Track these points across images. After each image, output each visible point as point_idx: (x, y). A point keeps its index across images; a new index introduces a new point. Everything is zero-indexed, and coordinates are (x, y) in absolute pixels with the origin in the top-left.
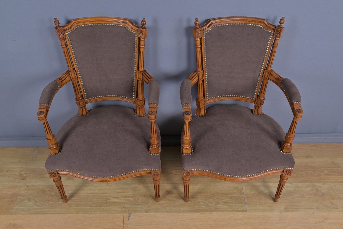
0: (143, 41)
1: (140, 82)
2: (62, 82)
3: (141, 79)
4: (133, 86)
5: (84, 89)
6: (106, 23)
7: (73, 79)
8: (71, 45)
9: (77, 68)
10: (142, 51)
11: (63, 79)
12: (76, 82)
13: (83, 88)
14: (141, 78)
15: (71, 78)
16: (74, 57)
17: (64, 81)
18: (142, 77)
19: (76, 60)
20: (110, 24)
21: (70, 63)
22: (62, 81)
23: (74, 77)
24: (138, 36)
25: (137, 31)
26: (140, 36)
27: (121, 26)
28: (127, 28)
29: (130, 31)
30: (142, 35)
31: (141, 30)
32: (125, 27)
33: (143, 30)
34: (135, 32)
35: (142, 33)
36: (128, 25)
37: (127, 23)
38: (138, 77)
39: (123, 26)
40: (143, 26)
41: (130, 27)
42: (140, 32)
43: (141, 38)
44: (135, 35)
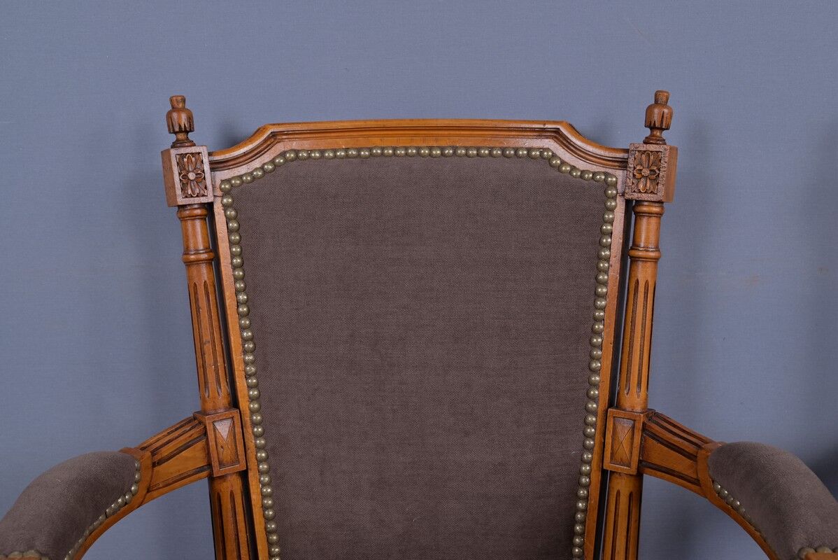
0: (653, 221)
1: (622, 486)
2: (154, 465)
3: (634, 465)
4: (574, 521)
5: (277, 543)
6: (439, 148)
7: (221, 464)
8: (240, 255)
9: (252, 399)
10: (647, 282)
11: (165, 452)
12: (234, 484)
13: (268, 533)
14: (636, 452)
15: (208, 454)
16: (243, 328)
17: (170, 469)
18: (643, 448)
19: (252, 351)
20: (461, 148)
21: (216, 362)
22: (157, 458)
23: (226, 454)
24: (627, 191)
25: (617, 168)
26: (640, 192)
27: (523, 154)
28: (559, 162)
29: (573, 176)
30: (648, 180)
31: (644, 156)
32: (544, 159)
33: (658, 152)
34: (603, 177)
35: (655, 168)
36: (565, 142)
37: (556, 137)
38: (612, 454)
39: (533, 153)
40: (655, 133)
41: (576, 153)
42: (641, 168)
43: (646, 203)
44: (605, 192)
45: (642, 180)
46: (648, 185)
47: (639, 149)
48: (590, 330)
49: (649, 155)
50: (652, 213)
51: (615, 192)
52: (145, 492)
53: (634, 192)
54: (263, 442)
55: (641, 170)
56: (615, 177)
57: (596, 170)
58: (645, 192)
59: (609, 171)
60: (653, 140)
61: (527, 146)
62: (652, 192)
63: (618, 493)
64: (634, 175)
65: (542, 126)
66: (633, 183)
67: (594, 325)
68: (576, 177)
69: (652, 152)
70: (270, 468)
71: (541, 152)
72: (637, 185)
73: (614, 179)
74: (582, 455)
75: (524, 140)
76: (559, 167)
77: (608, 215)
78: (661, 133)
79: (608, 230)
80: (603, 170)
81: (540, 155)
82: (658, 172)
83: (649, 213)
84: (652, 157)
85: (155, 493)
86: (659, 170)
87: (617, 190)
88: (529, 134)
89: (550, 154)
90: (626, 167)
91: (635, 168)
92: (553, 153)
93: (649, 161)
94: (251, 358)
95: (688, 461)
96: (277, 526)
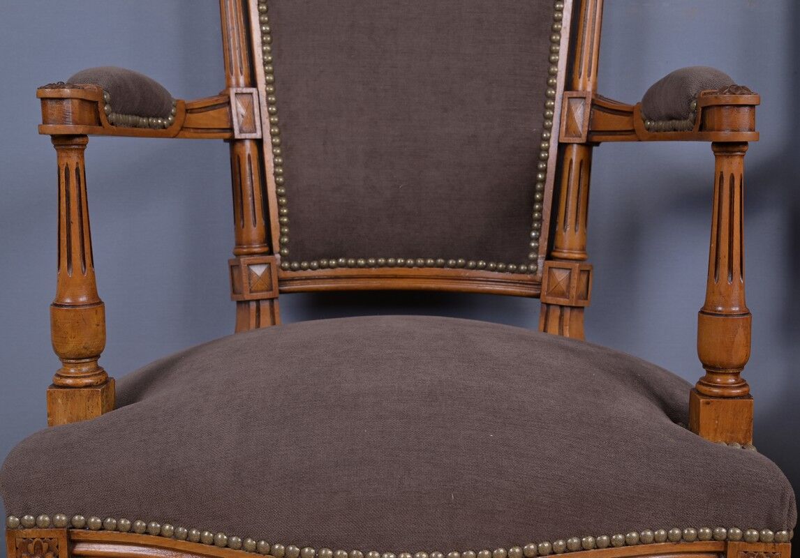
2: (187, 111)
3: (584, 135)
4: (534, 191)
5: (283, 185)
7: (241, 130)
9: (268, 83)
11: (196, 105)
15: (231, 120)
17: (200, 119)
18: (591, 120)
22: (190, 107)
38: (567, 129)
48: (549, 28)
52: (179, 128)
54: (276, 119)
63: (571, 161)
67: (553, 24)
70: (281, 142)
74: (542, 134)
85: (186, 133)
94: (268, 48)
95: (626, 119)
96: (286, 191)
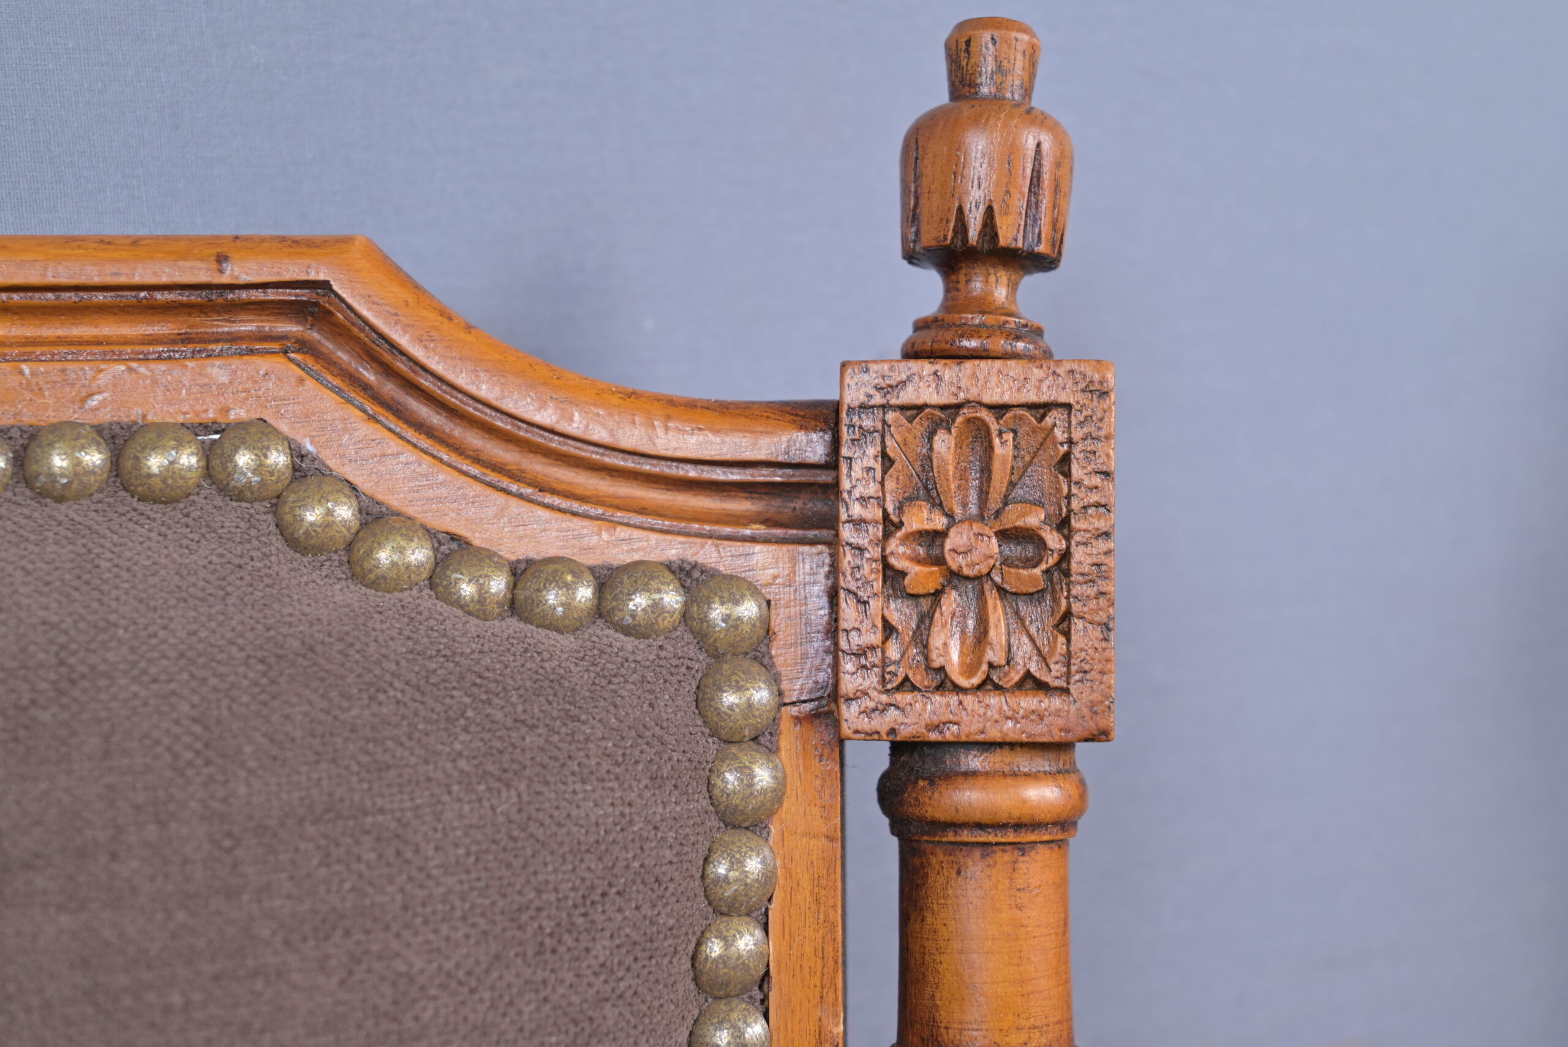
24: (849, 684)
25: (759, 530)
26: (944, 684)
27: (78, 471)
28: (345, 512)
29: (457, 602)
30: (993, 600)
31: (944, 444)
32: (239, 495)
33: (1042, 409)
34: (672, 599)
35: (1034, 519)
36: (369, 376)
37: (304, 346)
39: (155, 463)
40: (977, 286)
41: (457, 449)
42: (939, 522)
43: (974, 761)
44: (702, 700)
45: (951, 601)
46: (997, 633)
47: (908, 396)
49: (980, 435)
50: (1035, 825)
51: (761, 695)
53: (906, 685)
55: (939, 535)
56: (754, 590)
57: (620, 556)
58: (987, 685)
59: (708, 554)
60: (974, 332)
61: (105, 416)
62: (1031, 683)
64: (892, 576)
65: (202, 274)
66: (889, 629)
68: (478, 609)
69: (1000, 409)
71: (208, 453)
72: (921, 639)
73: (749, 609)
75: (82, 371)
76: (349, 547)
77: (737, 863)
78: (1013, 287)
79: (741, 963)
80: (674, 549)
81: (208, 472)
82: (1054, 541)
83: (1018, 826)
84: (1003, 449)
86: (1063, 525)
87: (775, 680)
88: (108, 329)
89: (278, 459)
90: (830, 522)
91: (890, 526)
92: (297, 454)
93: (986, 471)
